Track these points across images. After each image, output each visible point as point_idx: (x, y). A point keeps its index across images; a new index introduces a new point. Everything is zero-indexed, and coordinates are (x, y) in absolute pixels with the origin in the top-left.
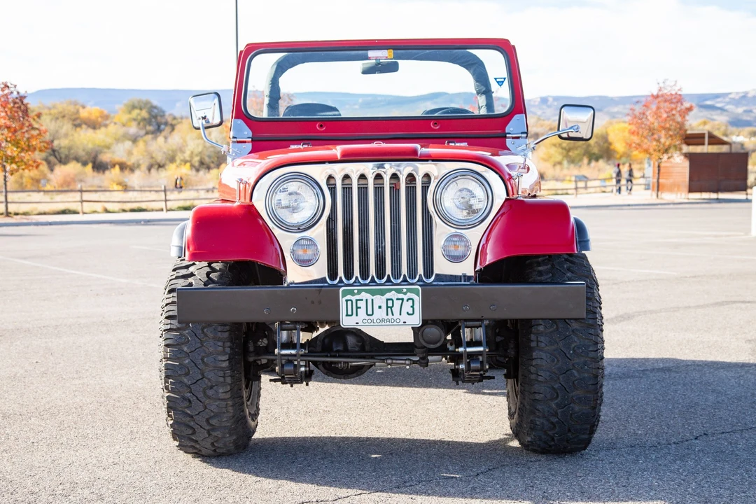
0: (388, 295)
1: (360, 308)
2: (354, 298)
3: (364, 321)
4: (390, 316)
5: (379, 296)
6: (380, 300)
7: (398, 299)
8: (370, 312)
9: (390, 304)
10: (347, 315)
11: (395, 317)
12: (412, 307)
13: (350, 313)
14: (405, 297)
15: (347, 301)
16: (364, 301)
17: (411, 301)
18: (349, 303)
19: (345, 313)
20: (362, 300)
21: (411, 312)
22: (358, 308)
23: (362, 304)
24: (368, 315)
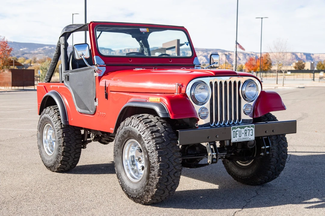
0: (245, 129)
2: (235, 130)
3: (238, 139)
4: (246, 137)
5: (242, 129)
6: (243, 131)
7: (248, 130)
8: (240, 136)
9: (246, 132)
10: (234, 137)
11: (247, 137)
12: (252, 132)
14: (250, 129)
15: (233, 132)
16: (238, 132)
17: (252, 130)
18: (234, 132)
20: (238, 131)
21: (252, 135)
22: (237, 134)
23: (238, 133)
24: (240, 137)
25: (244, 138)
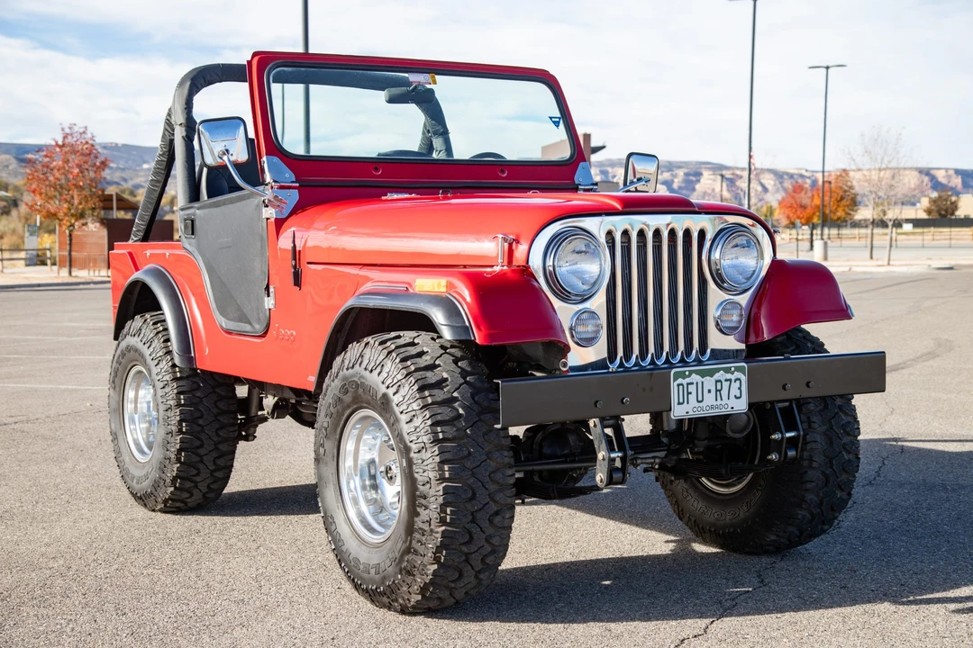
0: (716, 376)
1: (691, 393)
2: (685, 382)
3: (695, 409)
4: (719, 402)
5: (708, 378)
6: (709, 382)
7: (726, 380)
8: (700, 399)
9: (719, 388)
10: (679, 403)
11: (723, 403)
12: (740, 388)
13: (681, 401)
14: (733, 377)
15: (678, 385)
16: (695, 384)
17: (738, 382)
18: (681, 387)
19: (676, 402)
20: (692, 384)
21: (738, 395)
22: (689, 393)
23: (692, 389)
24: (698, 402)
25: (712, 407)
